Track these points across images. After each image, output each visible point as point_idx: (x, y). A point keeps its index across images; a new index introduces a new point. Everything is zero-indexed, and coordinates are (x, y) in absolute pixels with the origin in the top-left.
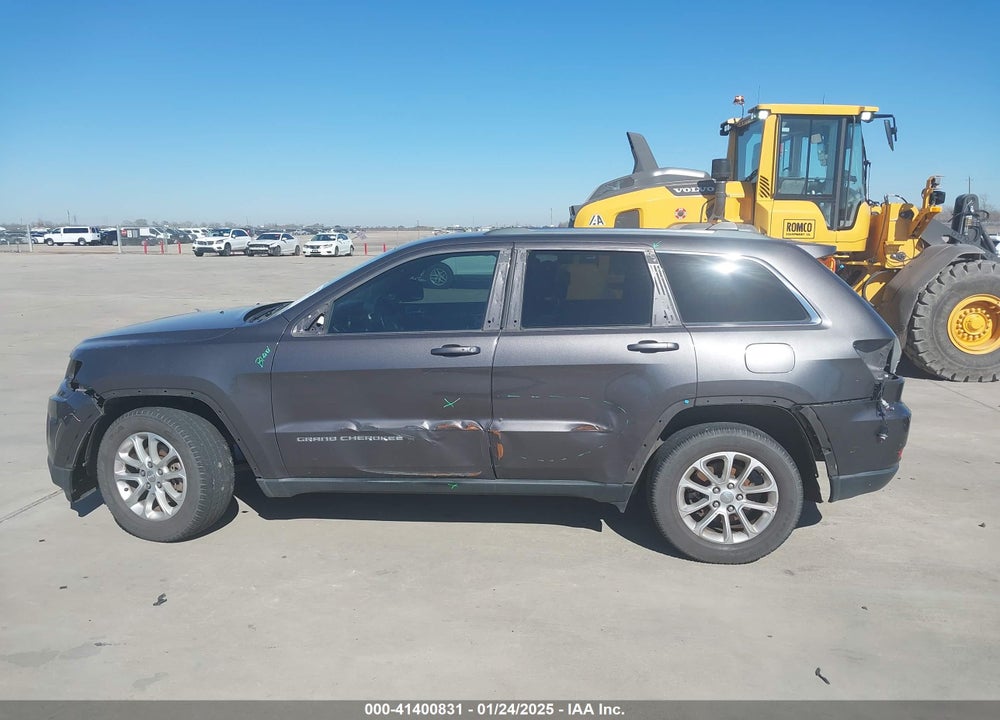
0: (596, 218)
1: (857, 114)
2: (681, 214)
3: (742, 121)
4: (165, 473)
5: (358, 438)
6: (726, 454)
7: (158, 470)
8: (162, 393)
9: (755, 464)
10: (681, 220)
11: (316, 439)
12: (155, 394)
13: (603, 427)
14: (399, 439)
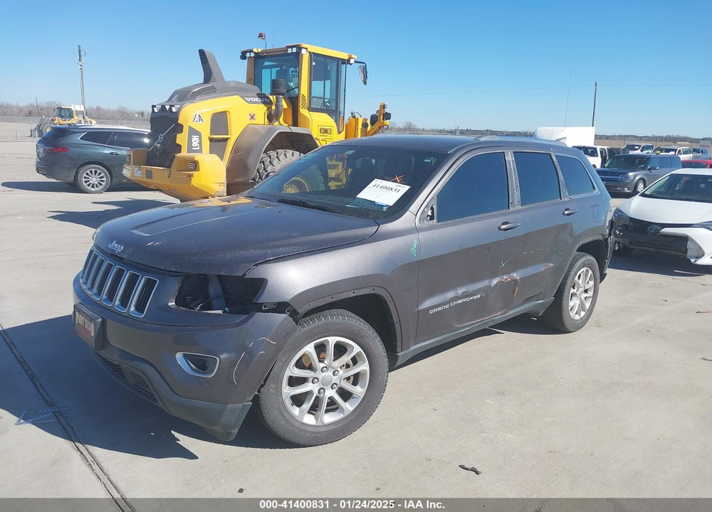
0: (197, 116)
1: (347, 58)
2: (252, 117)
3: (263, 52)
4: (341, 372)
5: (460, 302)
6: (584, 269)
7: (335, 372)
8: (351, 295)
9: (590, 272)
10: (252, 121)
11: (440, 309)
12: (345, 297)
13: (552, 265)
14: (479, 296)
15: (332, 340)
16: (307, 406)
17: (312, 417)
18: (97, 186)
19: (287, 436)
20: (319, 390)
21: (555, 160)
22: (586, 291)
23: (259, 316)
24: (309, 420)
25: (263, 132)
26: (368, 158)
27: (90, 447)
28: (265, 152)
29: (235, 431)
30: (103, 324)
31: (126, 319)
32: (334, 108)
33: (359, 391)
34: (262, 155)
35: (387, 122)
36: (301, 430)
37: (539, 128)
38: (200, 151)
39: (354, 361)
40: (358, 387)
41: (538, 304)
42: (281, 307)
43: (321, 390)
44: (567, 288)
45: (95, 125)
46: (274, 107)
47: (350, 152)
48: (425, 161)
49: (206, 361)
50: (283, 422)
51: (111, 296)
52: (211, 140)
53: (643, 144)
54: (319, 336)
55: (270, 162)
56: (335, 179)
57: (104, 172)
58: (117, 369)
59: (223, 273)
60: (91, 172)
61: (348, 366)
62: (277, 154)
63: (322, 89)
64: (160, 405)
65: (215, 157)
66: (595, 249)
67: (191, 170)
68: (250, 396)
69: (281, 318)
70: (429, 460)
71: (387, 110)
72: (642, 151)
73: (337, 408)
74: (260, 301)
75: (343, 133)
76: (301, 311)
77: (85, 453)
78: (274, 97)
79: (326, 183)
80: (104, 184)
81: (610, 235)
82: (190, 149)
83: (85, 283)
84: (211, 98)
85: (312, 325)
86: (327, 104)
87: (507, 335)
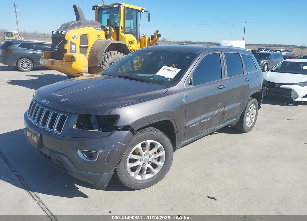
0: (74, 36)
1: (141, 10)
2: (99, 36)
3: (102, 6)
4: (153, 156)
5: (202, 121)
6: (252, 105)
7: (150, 156)
8: (157, 121)
9: (255, 106)
10: (99, 39)
11: (194, 125)
12: (155, 122)
13: (240, 103)
14: (210, 119)
15: (149, 142)
16: (137, 171)
17: (140, 176)
18: (27, 68)
19: (129, 186)
20: (143, 164)
21: (241, 56)
22: (253, 114)
23: (117, 132)
24: (139, 178)
25: (104, 43)
26: (159, 56)
27: (37, 193)
28: (105, 52)
29: (106, 185)
30: (41, 136)
31: (52, 134)
32: (135, 32)
33: (161, 164)
34: (104, 54)
35: (159, 38)
36: (135, 183)
37: (222, 41)
38: (76, 52)
39: (158, 151)
40: (160, 162)
41: (233, 121)
42: (126, 128)
43: (144, 164)
44: (246, 113)
45: (24, 40)
46: (108, 32)
47: (150, 53)
48: (187, 57)
49: (92, 154)
50: (127, 179)
51: (44, 123)
52: (80, 47)
53: (265, 48)
54: (144, 140)
55: (107, 57)
56: (136, 64)
57: (30, 62)
58: (49, 158)
59: (99, 114)
60: (24, 62)
61: (155, 153)
62: (110, 53)
63: (130, 23)
64: (70, 174)
65: (82, 55)
66: (257, 96)
67: (72, 61)
68: (113, 169)
69: (126, 133)
70: (193, 194)
71: (159, 33)
72: (265, 51)
73: (151, 172)
74: (117, 125)
75: (139, 44)
76: (135, 129)
77: (35, 196)
78: (109, 27)
79: (132, 66)
80: (30, 67)
81: (263, 89)
82: (71, 52)
83: (31, 117)
84: (80, 28)
85: (140, 135)
86: (132, 30)
87: (219, 134)
